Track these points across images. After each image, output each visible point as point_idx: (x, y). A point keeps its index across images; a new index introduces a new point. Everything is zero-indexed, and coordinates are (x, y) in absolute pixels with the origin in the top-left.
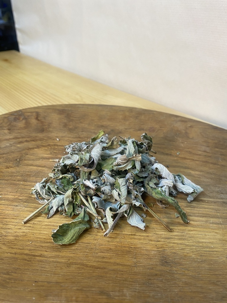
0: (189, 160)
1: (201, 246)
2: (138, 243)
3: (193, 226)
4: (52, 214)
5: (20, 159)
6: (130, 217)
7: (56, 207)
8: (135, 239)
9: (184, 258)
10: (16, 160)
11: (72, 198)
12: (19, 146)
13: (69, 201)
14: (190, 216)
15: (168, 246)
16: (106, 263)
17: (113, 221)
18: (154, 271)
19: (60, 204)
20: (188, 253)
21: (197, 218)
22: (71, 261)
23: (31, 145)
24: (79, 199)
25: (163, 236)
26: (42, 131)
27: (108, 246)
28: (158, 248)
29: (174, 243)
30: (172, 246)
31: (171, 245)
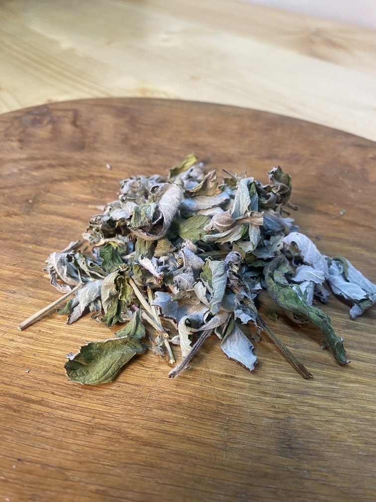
0: (362, 229)
1: (368, 420)
2: (237, 396)
3: (357, 371)
4: (77, 317)
5: (34, 200)
6: (226, 340)
7: (86, 304)
8: (232, 386)
9: (330, 442)
10: (27, 201)
11: (117, 288)
12: (35, 173)
13: (110, 294)
14: (352, 347)
15: (298, 410)
16: (165, 433)
17: (192, 345)
18: (263, 466)
19: (93, 299)
20: (338, 433)
21: (366, 354)
22: (97, 420)
23: (56, 173)
24: (129, 292)
25: (291, 386)
26: (81, 147)
27: (175, 395)
28: (276, 412)
29: (312, 405)
30: (307, 412)
31: (306, 409)
